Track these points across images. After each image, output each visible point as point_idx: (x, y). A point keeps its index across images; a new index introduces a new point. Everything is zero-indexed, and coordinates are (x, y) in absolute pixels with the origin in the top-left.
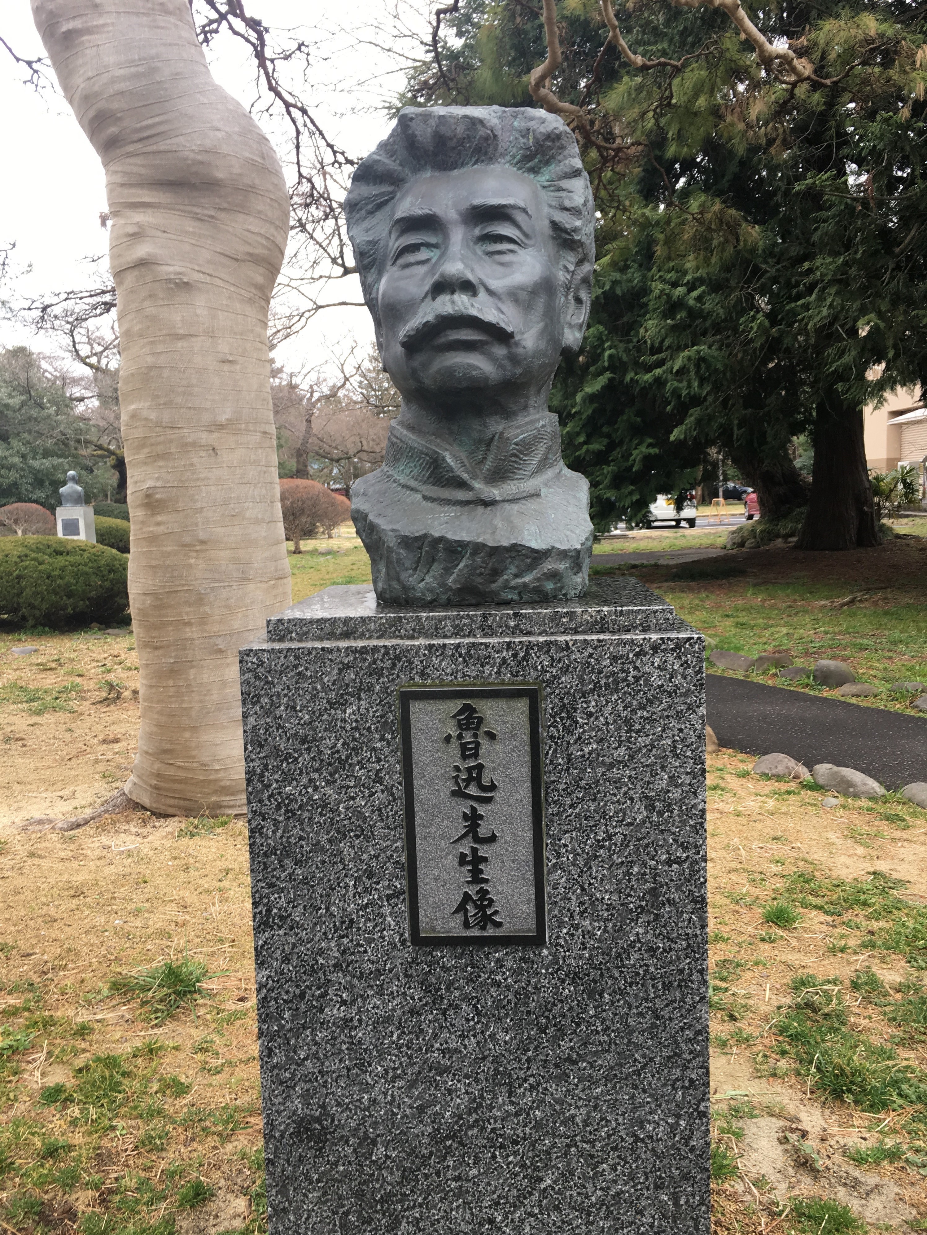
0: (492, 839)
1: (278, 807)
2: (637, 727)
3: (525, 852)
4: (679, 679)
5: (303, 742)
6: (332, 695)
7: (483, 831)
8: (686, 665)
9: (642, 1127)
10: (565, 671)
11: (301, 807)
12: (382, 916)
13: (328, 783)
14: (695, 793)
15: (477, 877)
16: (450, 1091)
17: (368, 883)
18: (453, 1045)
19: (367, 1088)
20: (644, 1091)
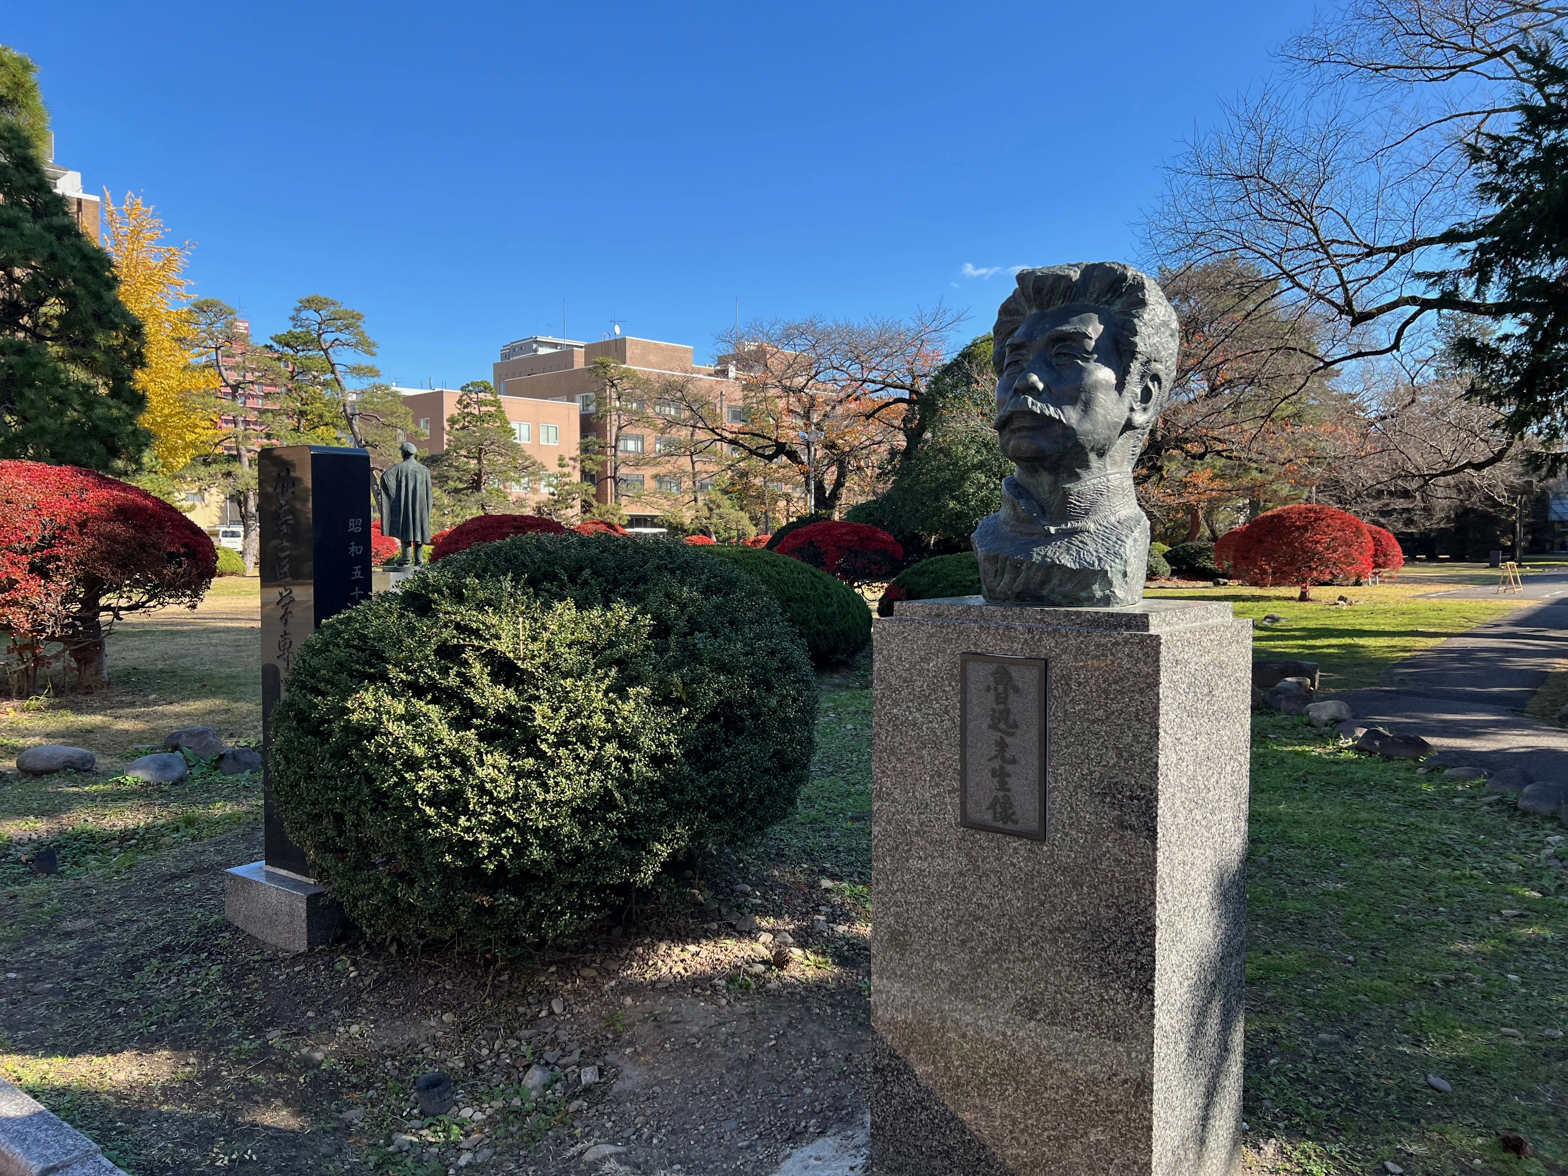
0: (1013, 761)
1: (889, 722)
2: (1112, 696)
3: (1033, 774)
4: (1141, 665)
5: (905, 681)
6: (922, 653)
7: (1008, 755)
8: (1147, 655)
9: (1107, 991)
10: (1064, 651)
11: (901, 724)
12: (946, 804)
13: (918, 710)
14: (1151, 750)
15: (1003, 786)
16: (981, 934)
17: (937, 780)
18: (985, 902)
19: (932, 920)
20: (1109, 964)
